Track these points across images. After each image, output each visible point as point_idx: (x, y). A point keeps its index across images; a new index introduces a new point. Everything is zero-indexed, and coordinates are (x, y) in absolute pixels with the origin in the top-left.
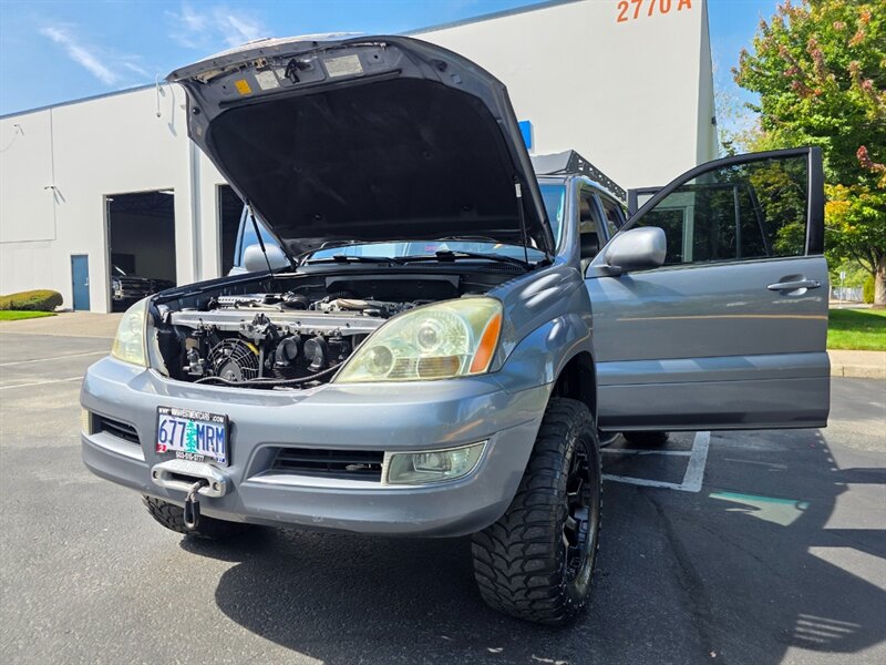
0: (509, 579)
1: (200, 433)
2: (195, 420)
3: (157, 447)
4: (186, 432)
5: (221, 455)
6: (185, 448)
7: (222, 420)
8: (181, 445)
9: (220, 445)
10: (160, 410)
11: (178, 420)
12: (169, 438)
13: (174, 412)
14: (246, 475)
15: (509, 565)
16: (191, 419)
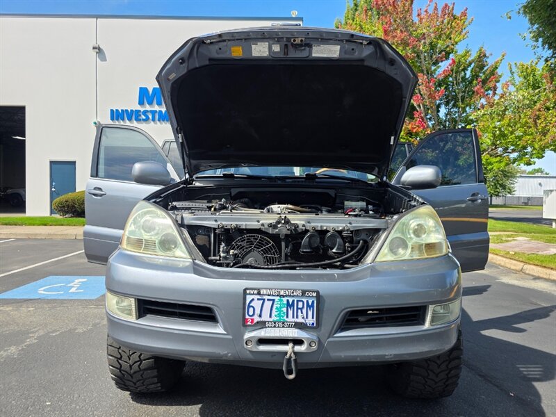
0: (437, 376)
1: (289, 305)
2: (284, 296)
3: (245, 320)
4: (275, 306)
5: (311, 320)
6: (274, 318)
7: (315, 294)
8: (270, 316)
9: (310, 313)
10: (248, 292)
11: (266, 297)
12: (258, 312)
13: (262, 293)
14: (333, 331)
15: (439, 366)
16: (280, 296)
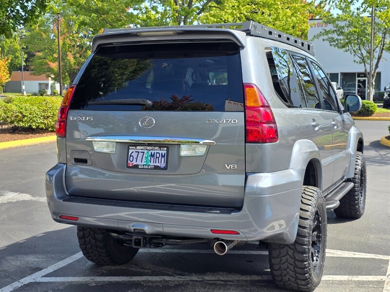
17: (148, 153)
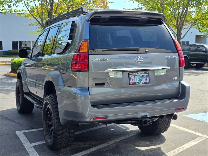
17: (139, 76)
